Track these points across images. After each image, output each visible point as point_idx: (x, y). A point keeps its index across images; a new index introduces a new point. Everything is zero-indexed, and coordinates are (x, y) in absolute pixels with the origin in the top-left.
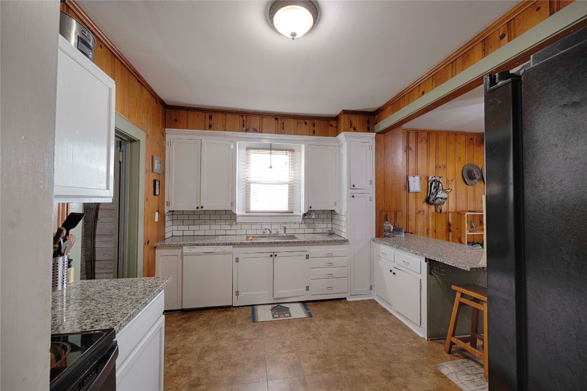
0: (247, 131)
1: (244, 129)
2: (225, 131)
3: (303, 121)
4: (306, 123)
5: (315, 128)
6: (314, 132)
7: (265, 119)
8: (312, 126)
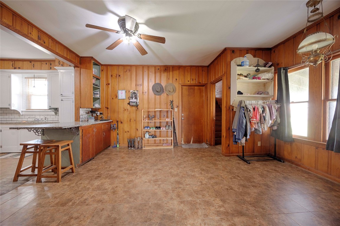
0: (15, 68)
1: (13, 68)
2: (4, 69)
3: (45, 62)
4: (46, 64)
5: (51, 66)
6: (51, 68)
7: (24, 62)
8: (49, 65)
